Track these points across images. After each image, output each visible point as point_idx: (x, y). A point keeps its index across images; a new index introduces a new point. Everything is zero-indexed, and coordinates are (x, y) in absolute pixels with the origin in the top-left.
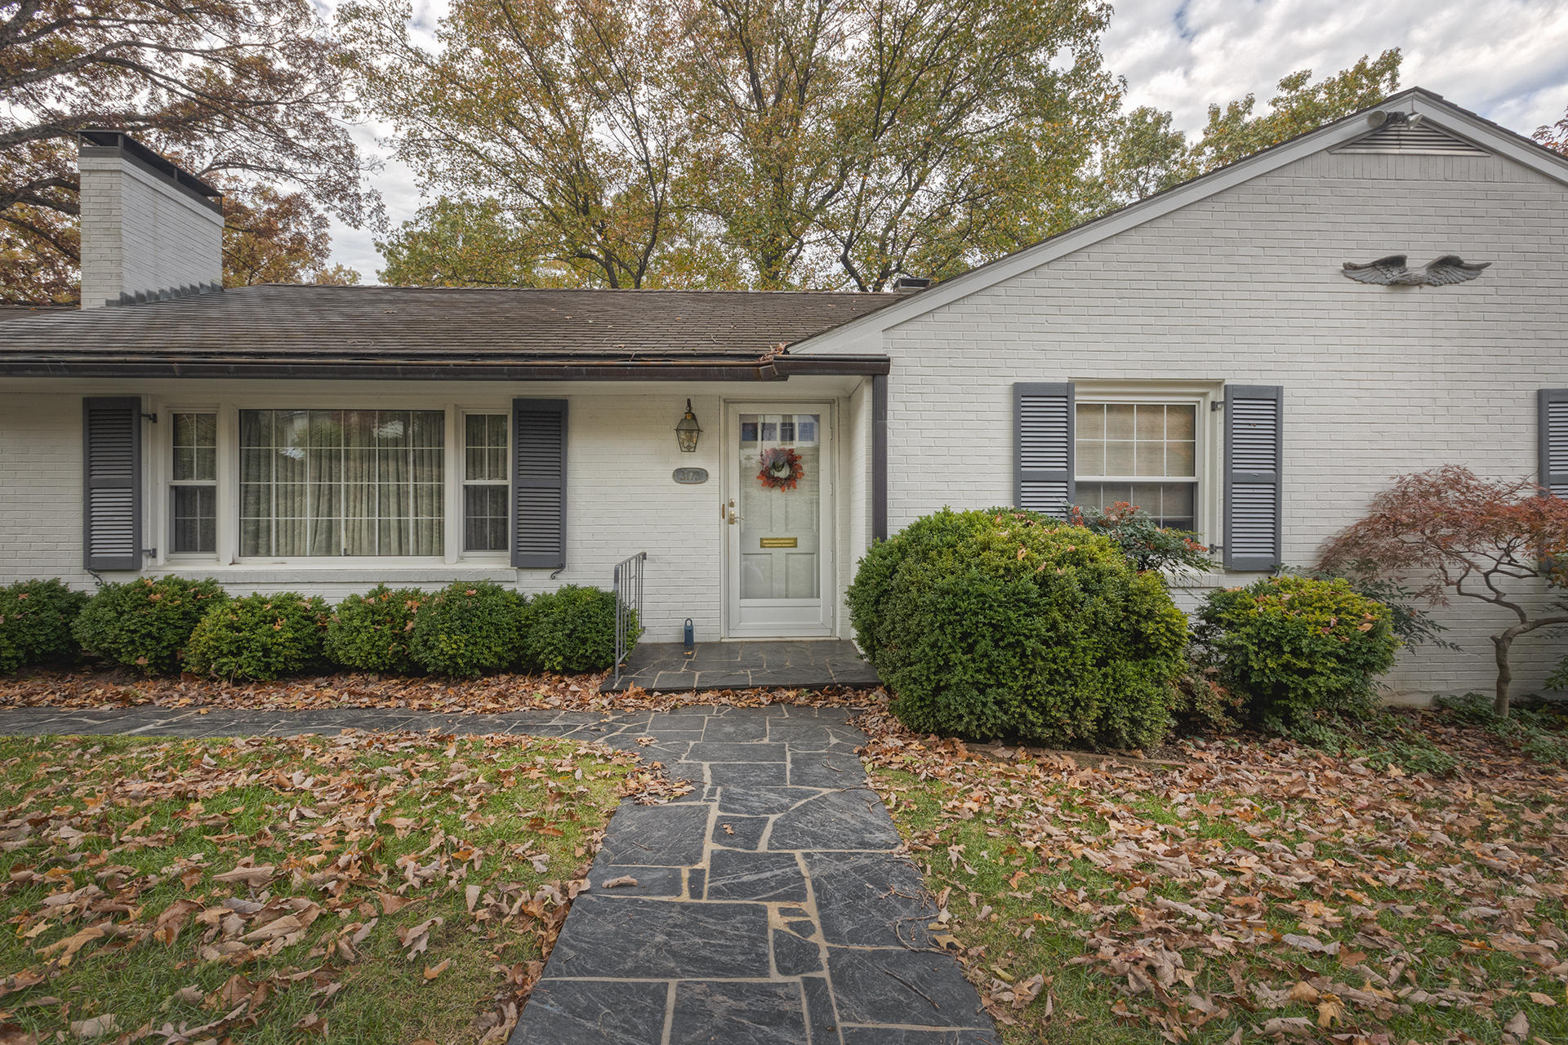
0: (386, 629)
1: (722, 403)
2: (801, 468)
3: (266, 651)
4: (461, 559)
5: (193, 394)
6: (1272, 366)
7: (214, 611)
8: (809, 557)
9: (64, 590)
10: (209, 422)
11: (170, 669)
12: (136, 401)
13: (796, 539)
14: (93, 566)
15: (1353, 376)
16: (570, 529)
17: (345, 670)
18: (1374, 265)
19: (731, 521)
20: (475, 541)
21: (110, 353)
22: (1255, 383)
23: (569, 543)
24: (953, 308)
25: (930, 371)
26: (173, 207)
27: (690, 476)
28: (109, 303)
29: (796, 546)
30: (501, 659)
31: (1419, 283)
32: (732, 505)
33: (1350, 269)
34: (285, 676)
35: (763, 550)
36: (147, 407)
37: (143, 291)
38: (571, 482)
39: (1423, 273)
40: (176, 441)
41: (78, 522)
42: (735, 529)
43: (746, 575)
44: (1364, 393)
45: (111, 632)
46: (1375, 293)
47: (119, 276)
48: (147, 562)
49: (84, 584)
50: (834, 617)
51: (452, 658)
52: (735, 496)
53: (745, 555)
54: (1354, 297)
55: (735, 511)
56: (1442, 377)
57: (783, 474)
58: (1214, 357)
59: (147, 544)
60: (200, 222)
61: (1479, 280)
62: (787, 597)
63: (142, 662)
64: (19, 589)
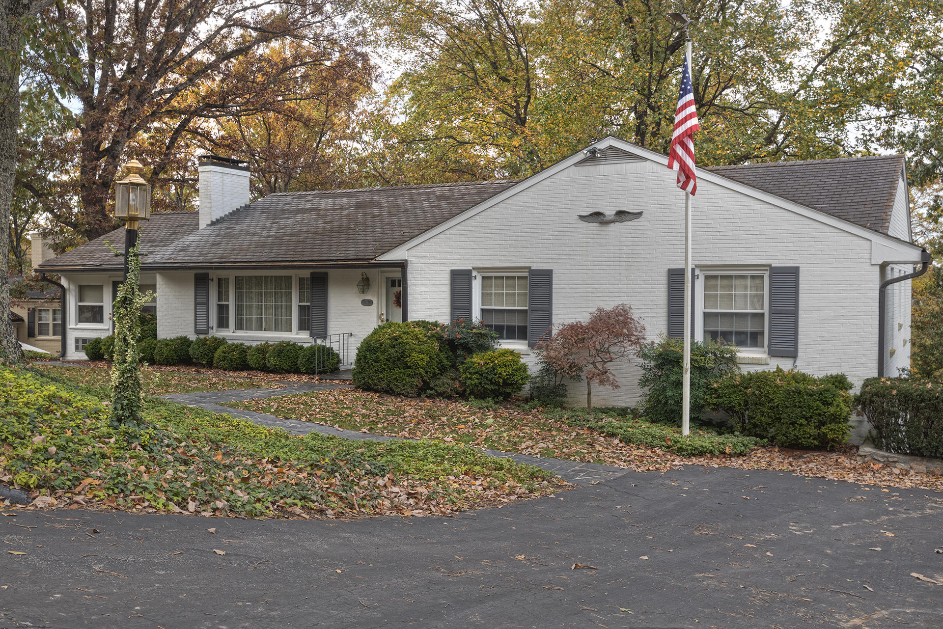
0: (261, 356)
3: (232, 361)
4: (297, 334)
5: (223, 274)
6: (550, 260)
7: (221, 347)
9: (188, 340)
10: (227, 280)
11: (210, 365)
12: (207, 274)
14: (197, 332)
15: (584, 264)
16: (328, 323)
17: (252, 369)
18: (591, 215)
19: (382, 321)
20: (302, 327)
21: (199, 263)
22: (544, 268)
23: (328, 328)
24: (431, 240)
25: (423, 265)
26: (230, 177)
27: (367, 303)
28: (207, 225)
30: (291, 368)
31: (613, 222)
32: (383, 314)
33: (582, 217)
34: (236, 369)
36: (210, 277)
37: (219, 218)
38: (329, 304)
39: (612, 218)
40: (219, 288)
41: (193, 317)
44: (588, 272)
45: (197, 352)
46: (594, 226)
47: (210, 214)
48: (210, 331)
49: (193, 337)
51: (275, 365)
52: (384, 312)
54: (585, 229)
55: (384, 317)
56: (624, 263)
58: (527, 257)
59: (210, 325)
60: (240, 178)
61: (641, 219)
63: (204, 362)
64: (178, 338)
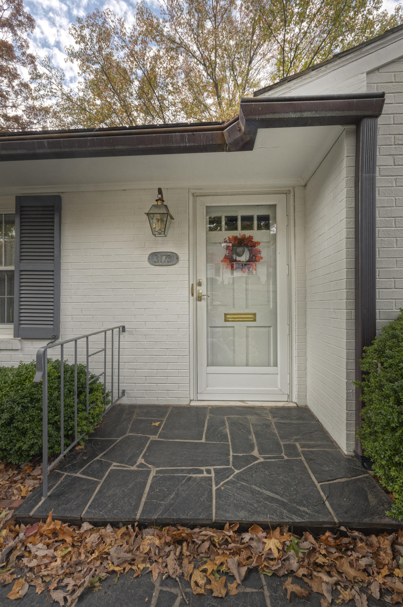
1: (191, 197)
2: (260, 252)
8: (267, 329)
13: (255, 315)
16: (63, 306)
19: (199, 299)
23: (63, 318)
27: (163, 259)
29: (255, 320)
32: (200, 284)
35: (228, 324)
38: (63, 266)
42: (203, 304)
43: (212, 349)
50: (291, 384)
52: (202, 278)
53: (211, 327)
55: (202, 290)
57: (244, 258)
62: (247, 365)
